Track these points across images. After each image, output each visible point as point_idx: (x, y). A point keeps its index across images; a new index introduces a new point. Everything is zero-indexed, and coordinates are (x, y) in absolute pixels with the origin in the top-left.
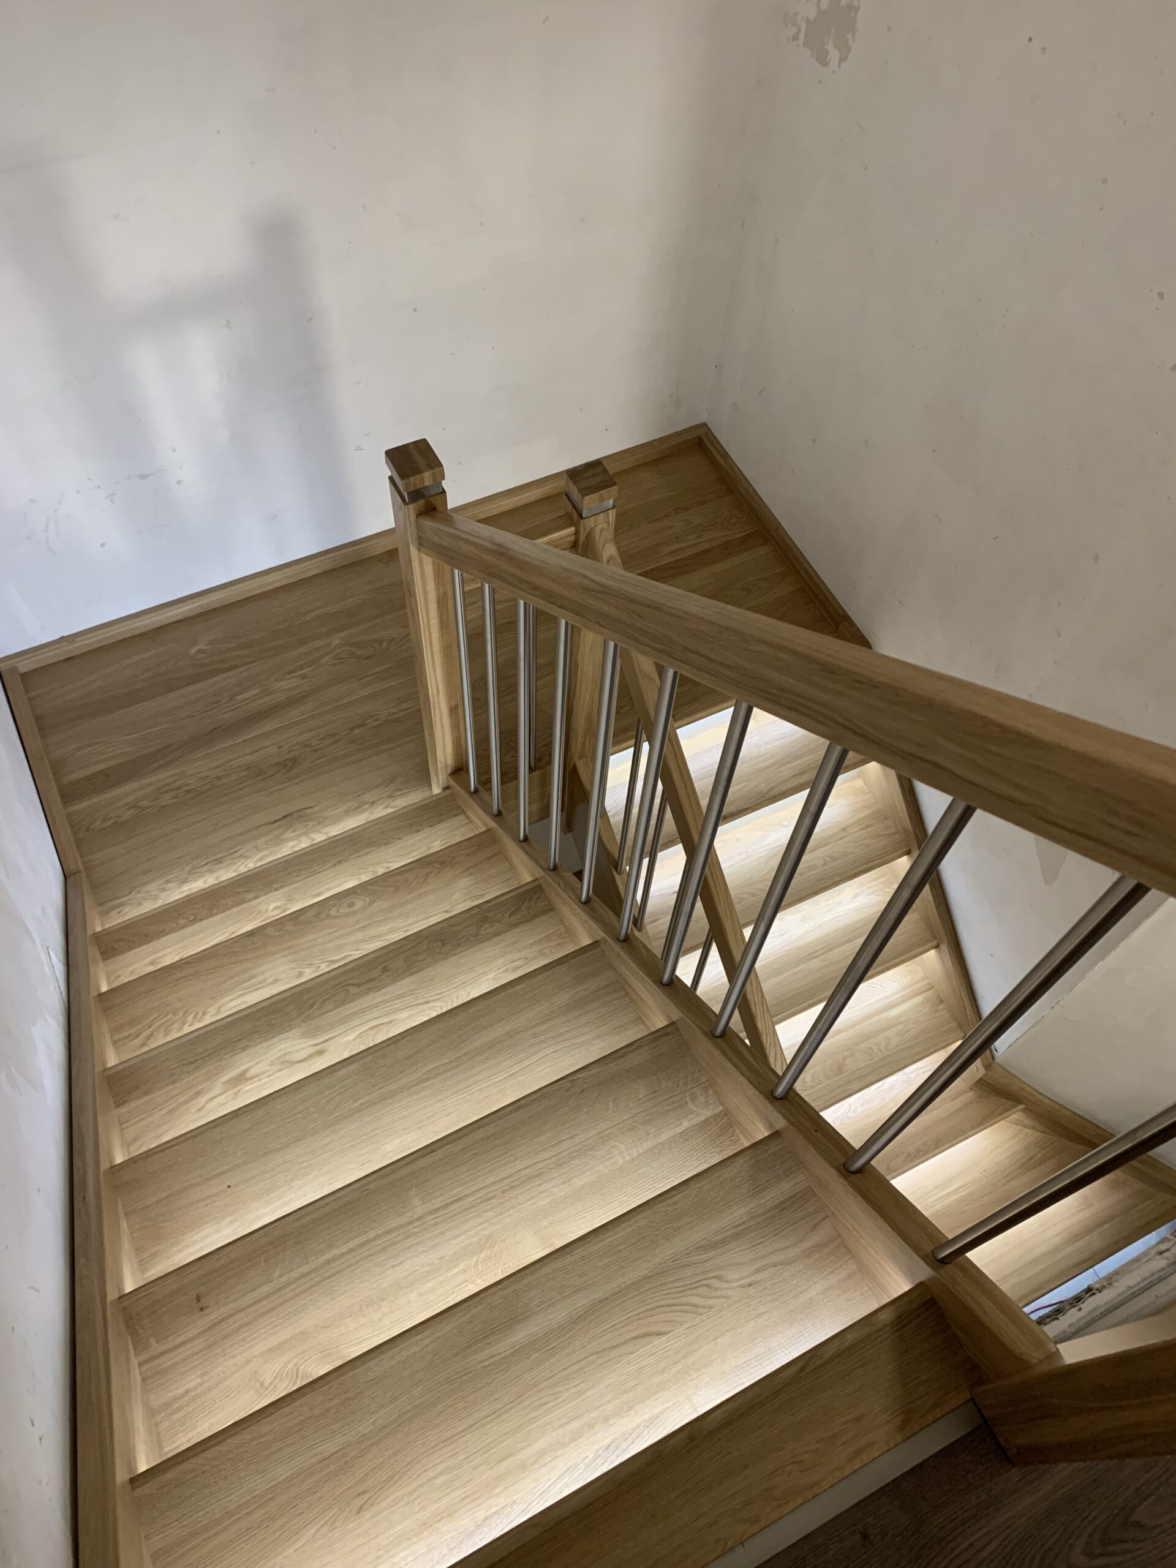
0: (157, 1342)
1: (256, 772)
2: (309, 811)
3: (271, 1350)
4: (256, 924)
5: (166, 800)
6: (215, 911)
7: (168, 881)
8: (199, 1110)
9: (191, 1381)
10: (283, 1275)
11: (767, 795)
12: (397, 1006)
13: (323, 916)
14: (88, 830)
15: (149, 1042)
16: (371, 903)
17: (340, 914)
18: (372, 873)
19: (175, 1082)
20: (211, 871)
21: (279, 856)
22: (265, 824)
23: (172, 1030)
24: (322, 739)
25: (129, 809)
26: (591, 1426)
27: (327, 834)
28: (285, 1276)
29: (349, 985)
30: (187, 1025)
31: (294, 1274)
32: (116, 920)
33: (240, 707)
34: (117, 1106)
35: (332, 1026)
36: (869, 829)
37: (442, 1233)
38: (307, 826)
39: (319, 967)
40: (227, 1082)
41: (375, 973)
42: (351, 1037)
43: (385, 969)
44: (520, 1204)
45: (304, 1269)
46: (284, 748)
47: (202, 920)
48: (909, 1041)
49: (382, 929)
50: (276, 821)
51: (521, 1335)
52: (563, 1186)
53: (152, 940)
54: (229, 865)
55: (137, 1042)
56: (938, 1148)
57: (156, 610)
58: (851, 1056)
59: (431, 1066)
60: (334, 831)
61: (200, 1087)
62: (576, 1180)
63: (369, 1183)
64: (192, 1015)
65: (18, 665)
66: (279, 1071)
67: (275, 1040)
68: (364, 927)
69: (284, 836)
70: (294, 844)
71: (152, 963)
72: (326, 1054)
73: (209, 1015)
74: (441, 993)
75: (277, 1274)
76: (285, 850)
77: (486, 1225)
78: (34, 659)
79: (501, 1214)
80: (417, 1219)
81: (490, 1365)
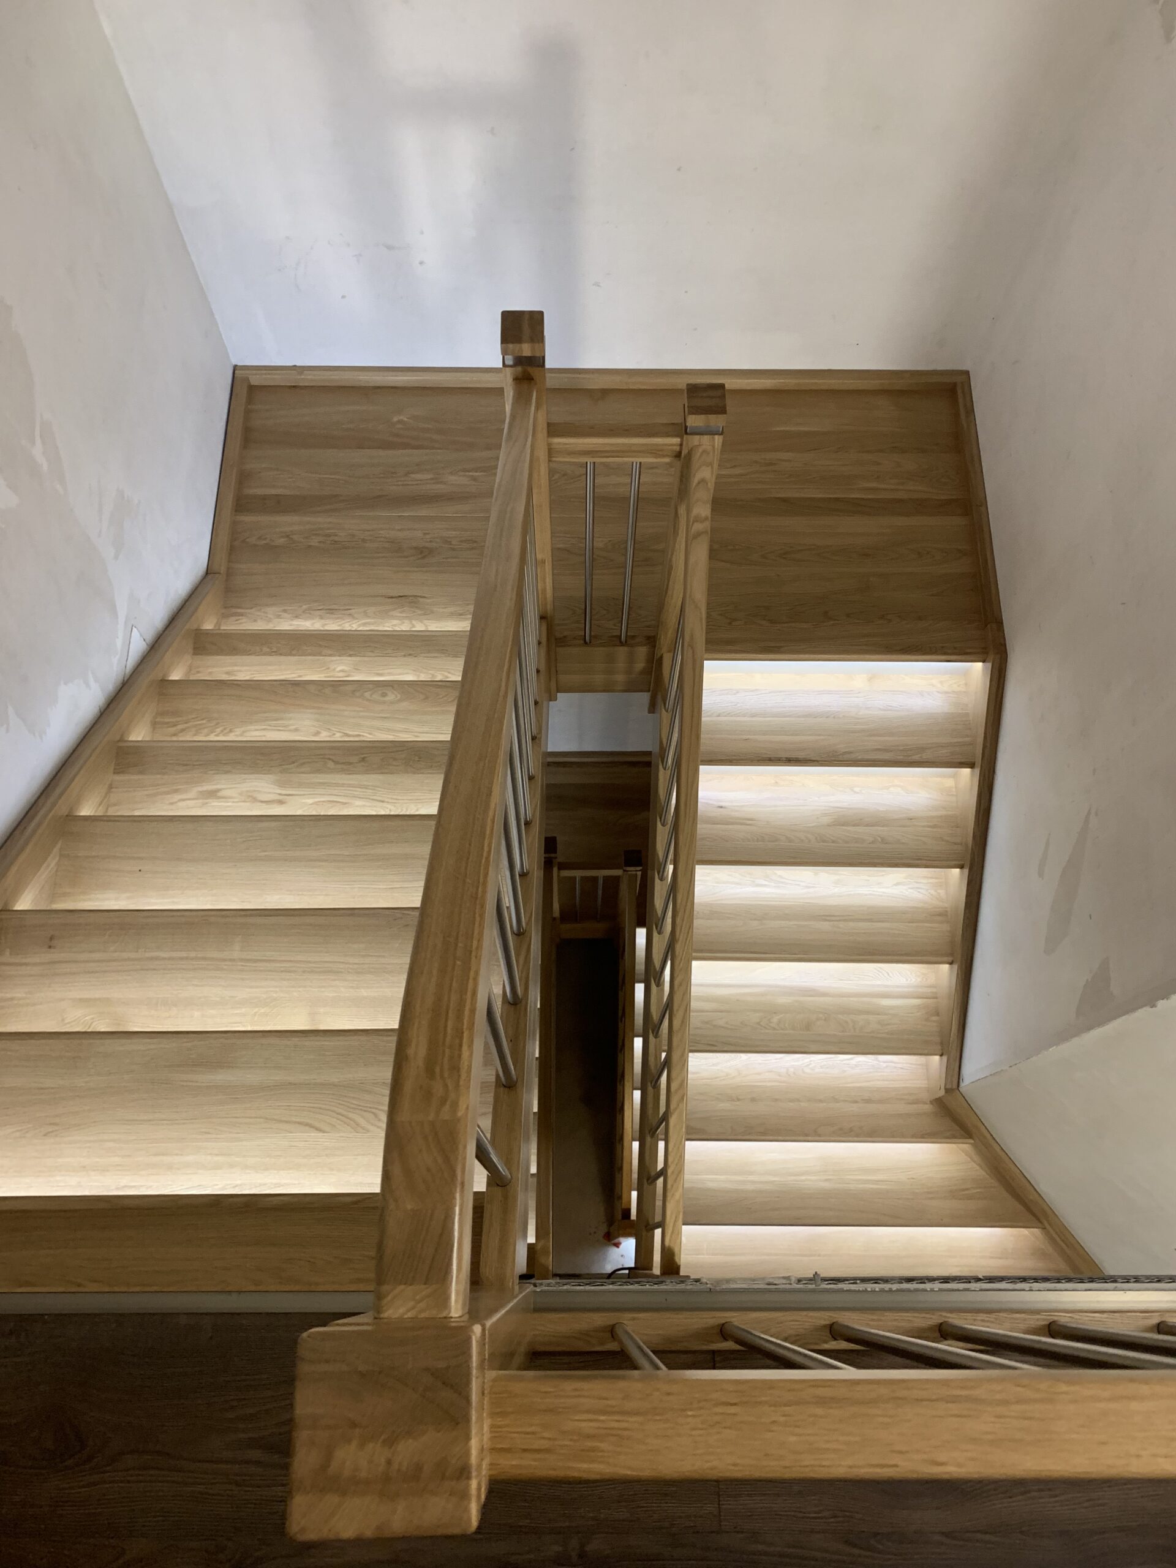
0: (11, 954)
1: (396, 549)
2: (421, 600)
3: (81, 1000)
4: (319, 677)
5: (314, 542)
6: (294, 652)
7: (285, 611)
8: (172, 804)
9: (19, 993)
10: (116, 952)
11: (841, 756)
12: (358, 793)
13: (357, 694)
14: (244, 541)
15: (180, 734)
16: (400, 701)
17: (372, 699)
18: (431, 676)
19: (164, 774)
20: (321, 618)
21: (381, 628)
22: (382, 596)
23: (201, 733)
24: (461, 541)
25: (282, 537)
26: (231, 1166)
27: (426, 626)
28: (117, 953)
29: (329, 759)
30: (214, 734)
31: (125, 955)
32: (231, 626)
33: (408, 485)
34: (114, 773)
35: (300, 785)
36: (935, 830)
37: (243, 979)
38: (414, 612)
39: (334, 734)
40: (201, 792)
41: (355, 759)
42: (310, 801)
43: (363, 759)
44: (311, 987)
45: (133, 955)
46: (428, 536)
47: (281, 654)
48: (887, 1033)
49: (399, 726)
50: (392, 597)
51: (221, 1077)
52: (351, 990)
53: (236, 655)
54: (338, 618)
55: (172, 730)
56: (871, 1137)
57: (379, 371)
58: (825, 1020)
59: (333, 852)
60: (434, 626)
61: (179, 787)
62: (362, 990)
63: (212, 916)
64: (221, 728)
65: (250, 377)
66: (244, 802)
67: (252, 776)
68: (385, 718)
69: (391, 613)
70: (397, 624)
71: (228, 673)
72: (284, 805)
73: (233, 734)
74: (397, 799)
75: (112, 949)
76: (387, 624)
77: (277, 989)
78: (264, 376)
79: (293, 987)
80: (231, 960)
81: (186, 1086)
